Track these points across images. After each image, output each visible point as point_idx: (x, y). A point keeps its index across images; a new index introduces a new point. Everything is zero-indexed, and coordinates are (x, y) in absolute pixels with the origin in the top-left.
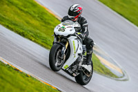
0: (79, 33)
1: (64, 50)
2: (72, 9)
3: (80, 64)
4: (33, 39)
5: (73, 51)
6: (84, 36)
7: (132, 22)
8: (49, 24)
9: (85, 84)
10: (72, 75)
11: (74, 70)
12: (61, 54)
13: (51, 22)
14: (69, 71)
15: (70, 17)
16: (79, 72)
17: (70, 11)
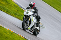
0: (34, 14)
1: (28, 21)
2: (31, 4)
3: (35, 27)
4: (2, 10)
5: (32, 22)
6: (36, 15)
7: (46, 3)
8: (9, 4)
9: (37, 35)
10: (31, 32)
11: (32, 30)
12: (27, 23)
13: (11, 3)
14: (31, 30)
15: (30, 7)
16: (34, 30)
17: (30, 4)
